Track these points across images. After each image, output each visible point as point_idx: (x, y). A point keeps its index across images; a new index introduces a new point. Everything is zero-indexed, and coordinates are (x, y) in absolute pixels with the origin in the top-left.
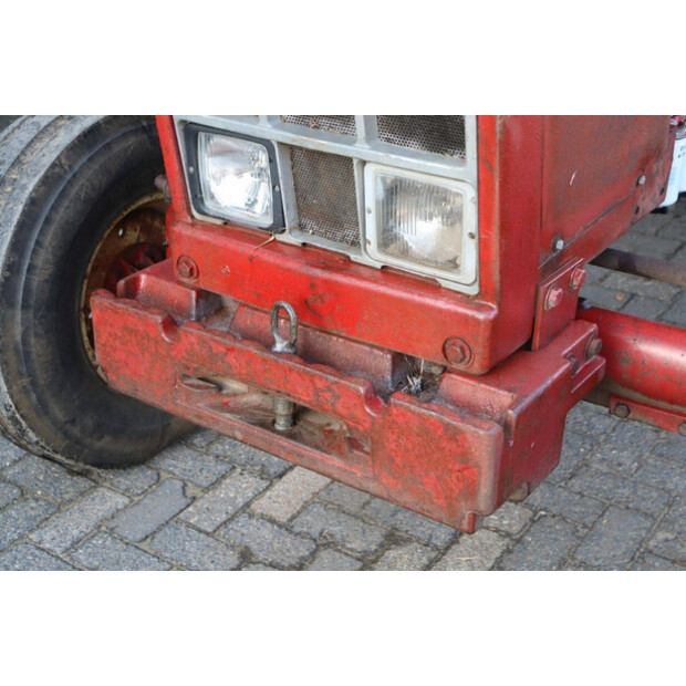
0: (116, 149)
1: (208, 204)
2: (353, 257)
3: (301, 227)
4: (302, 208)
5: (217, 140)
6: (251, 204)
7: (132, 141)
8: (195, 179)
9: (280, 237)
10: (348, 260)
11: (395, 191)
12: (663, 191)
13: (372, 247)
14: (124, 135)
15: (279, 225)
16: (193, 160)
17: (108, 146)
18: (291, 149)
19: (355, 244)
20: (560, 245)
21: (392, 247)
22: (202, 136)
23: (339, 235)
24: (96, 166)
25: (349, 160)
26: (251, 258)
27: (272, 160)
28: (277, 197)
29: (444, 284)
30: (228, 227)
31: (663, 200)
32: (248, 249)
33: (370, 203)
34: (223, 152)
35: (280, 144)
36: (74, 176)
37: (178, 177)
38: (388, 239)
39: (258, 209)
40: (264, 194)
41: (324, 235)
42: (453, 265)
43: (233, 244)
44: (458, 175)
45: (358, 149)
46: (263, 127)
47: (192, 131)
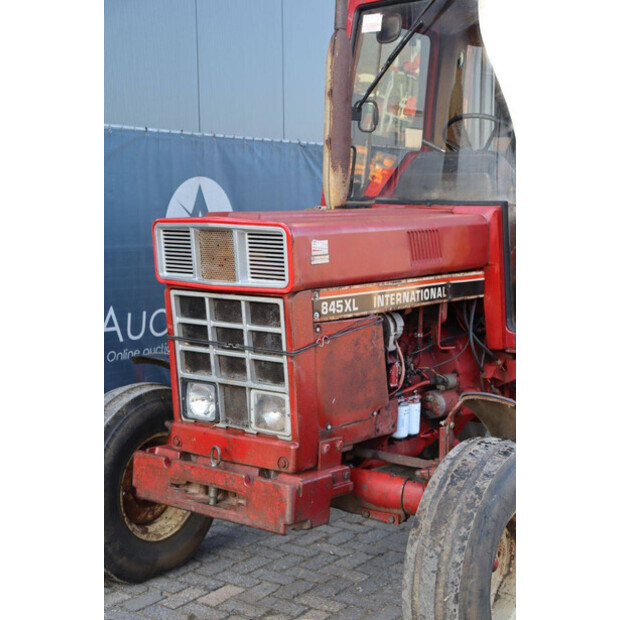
0: (148, 407)
1: (189, 414)
2: (246, 430)
3: (227, 421)
4: (227, 413)
5: (195, 385)
6: (206, 414)
8: (184, 402)
9: (217, 425)
10: (244, 432)
11: (262, 402)
12: (395, 426)
13: (253, 425)
14: (152, 402)
15: (217, 420)
16: (185, 394)
17: (145, 405)
18: (224, 385)
19: (247, 426)
20: (329, 427)
21: (261, 425)
22: (189, 384)
23: (242, 422)
24: (138, 414)
25: (244, 388)
26: (205, 433)
27: (216, 392)
28: (217, 407)
29: (280, 437)
30: (197, 422)
32: (204, 430)
33: (253, 406)
34: (198, 391)
35: (220, 384)
36: (128, 417)
37: (177, 402)
38: (260, 421)
39: (209, 416)
40: (212, 408)
41: (235, 424)
42: (283, 430)
43: (198, 429)
44: (283, 391)
45: (248, 384)
46: (213, 378)
47: (186, 382)
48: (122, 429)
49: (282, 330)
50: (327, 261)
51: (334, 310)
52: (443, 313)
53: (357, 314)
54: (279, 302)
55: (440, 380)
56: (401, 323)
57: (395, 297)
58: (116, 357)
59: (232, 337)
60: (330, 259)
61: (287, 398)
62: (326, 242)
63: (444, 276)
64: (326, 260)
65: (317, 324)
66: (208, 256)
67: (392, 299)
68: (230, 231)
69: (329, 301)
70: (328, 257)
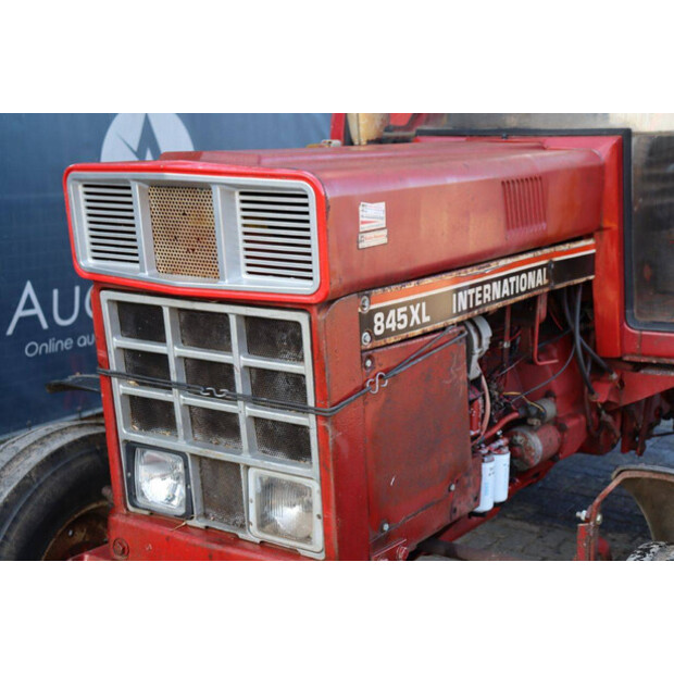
0: (74, 466)
1: (140, 500)
2: (241, 535)
3: (206, 515)
4: (207, 502)
5: (149, 453)
6: (170, 500)
7: (87, 460)
8: (131, 481)
9: (190, 523)
10: (237, 538)
11: (269, 487)
12: (477, 499)
13: (253, 528)
14: (82, 456)
15: (189, 514)
16: (131, 468)
17: (68, 464)
18: (199, 459)
19: (242, 526)
20: (386, 527)
21: (267, 527)
22: (138, 450)
23: (232, 520)
24: (57, 479)
25: (236, 466)
26: (168, 538)
27: (186, 467)
28: (188, 492)
29: (302, 552)
30: (154, 516)
31: (478, 505)
32: (166, 531)
33: (252, 495)
34: (153, 462)
35: (192, 455)
36: (40, 486)
37: (119, 480)
38: (265, 521)
39: (175, 502)
40: (180, 491)
41: (221, 521)
42: (308, 539)
43: (155, 528)
44: (308, 475)
45: (244, 458)
46: (181, 444)
47: (132, 447)
48: (31, 506)
49: (305, 368)
50: (385, 240)
51: (392, 326)
52: (542, 310)
53: (429, 328)
54: (302, 318)
55: (534, 412)
56: (487, 332)
57: (481, 292)
58: (39, 350)
59: (213, 377)
60: (388, 236)
61: (316, 487)
62: (382, 205)
63: (546, 251)
64: (380, 238)
65: (367, 354)
66: (166, 232)
67: (478, 296)
68: (206, 187)
69: (386, 311)
70: (385, 232)
